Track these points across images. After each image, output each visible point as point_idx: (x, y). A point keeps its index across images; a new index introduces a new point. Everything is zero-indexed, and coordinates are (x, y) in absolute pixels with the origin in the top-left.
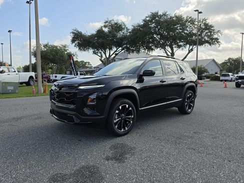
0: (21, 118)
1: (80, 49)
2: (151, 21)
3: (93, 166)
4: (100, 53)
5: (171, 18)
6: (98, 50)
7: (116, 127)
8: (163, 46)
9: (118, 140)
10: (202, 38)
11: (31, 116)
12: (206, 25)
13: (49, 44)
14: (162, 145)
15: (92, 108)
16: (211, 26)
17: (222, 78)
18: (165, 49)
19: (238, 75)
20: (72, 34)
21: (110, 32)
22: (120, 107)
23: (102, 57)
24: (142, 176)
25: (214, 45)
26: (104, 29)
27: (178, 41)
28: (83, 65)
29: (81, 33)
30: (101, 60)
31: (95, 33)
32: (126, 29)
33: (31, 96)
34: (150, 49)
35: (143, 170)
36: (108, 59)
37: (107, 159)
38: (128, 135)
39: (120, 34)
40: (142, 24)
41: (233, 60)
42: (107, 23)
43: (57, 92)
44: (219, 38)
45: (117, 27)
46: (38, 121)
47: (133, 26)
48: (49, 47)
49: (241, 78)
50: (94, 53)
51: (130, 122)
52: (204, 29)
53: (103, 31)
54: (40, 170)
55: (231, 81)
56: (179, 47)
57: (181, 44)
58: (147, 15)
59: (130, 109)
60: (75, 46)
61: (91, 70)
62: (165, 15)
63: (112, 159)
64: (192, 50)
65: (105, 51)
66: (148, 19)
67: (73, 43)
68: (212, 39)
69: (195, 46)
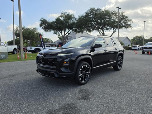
0: (15, 75)
1: (45, 30)
2: (90, 14)
3: (72, 104)
4: (58, 33)
5: (102, 12)
6: (57, 31)
7: (80, 79)
8: (98, 29)
9: (82, 87)
10: (121, 24)
11: (21, 73)
12: (123, 16)
13: (25, 27)
14: (109, 90)
15: (66, 67)
16: (127, 17)
17: (133, 48)
18: (99, 31)
19: (143, 46)
20: (40, 21)
21: (64, 20)
22: (83, 67)
23: (59, 35)
24: (103, 108)
25: (128, 28)
26: (60, 18)
27: (107, 26)
28: (47, 40)
29: (46, 20)
30: (59, 37)
31: (55, 21)
32: (74, 18)
33: (17, 61)
34: (89, 31)
35: (103, 105)
36: (63, 37)
37: (79, 99)
38: (87, 84)
39: (71, 21)
40: (85, 15)
41: (138, 37)
42: (63, 14)
43: (43, 58)
44: (131, 24)
45: (69, 17)
46: (27, 77)
47: (79, 16)
48: (25, 29)
49: (145, 48)
50: (55, 33)
51: (88, 76)
52: (122, 19)
53: (60, 19)
54: (39, 107)
55: (138, 50)
56: (107, 29)
57: (109, 27)
58: (88, 10)
59: (88, 68)
60: (42, 29)
61: (52, 43)
62: (99, 10)
63: (82, 99)
64: (115, 31)
65: (62, 32)
66: (88, 12)
67: (41, 27)
68: (127, 25)
69: (116, 29)
